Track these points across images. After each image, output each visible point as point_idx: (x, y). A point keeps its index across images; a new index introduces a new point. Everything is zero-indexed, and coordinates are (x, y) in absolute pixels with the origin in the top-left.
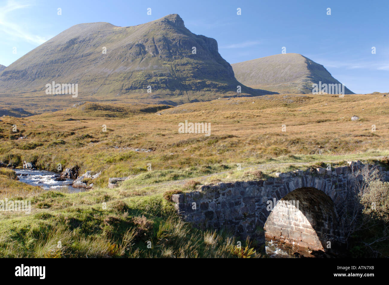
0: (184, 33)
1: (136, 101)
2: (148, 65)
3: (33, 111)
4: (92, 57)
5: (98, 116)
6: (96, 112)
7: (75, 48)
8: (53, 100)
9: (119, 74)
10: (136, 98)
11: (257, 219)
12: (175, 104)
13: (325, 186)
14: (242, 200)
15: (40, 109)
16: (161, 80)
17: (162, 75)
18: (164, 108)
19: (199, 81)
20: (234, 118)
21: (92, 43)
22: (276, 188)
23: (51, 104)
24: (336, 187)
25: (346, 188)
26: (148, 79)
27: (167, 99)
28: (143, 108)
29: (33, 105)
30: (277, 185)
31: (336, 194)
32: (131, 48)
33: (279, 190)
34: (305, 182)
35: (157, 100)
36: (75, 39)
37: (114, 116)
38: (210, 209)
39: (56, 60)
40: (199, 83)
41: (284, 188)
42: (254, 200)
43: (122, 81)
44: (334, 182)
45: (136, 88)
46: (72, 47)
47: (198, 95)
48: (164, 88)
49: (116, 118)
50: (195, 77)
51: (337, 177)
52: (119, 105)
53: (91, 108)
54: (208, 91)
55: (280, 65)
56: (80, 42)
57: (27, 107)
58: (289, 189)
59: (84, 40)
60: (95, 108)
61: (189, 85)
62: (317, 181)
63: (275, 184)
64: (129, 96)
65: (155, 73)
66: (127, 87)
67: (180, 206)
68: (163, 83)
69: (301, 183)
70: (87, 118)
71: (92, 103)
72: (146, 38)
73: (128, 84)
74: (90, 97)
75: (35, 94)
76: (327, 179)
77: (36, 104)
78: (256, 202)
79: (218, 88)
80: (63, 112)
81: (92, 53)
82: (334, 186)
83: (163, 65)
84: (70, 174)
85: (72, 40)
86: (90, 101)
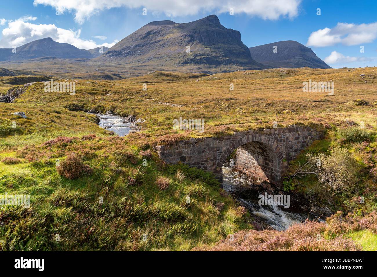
0: (219, 28)
1: (188, 71)
2: (196, 48)
3: (124, 76)
4: (161, 43)
5: (163, 80)
6: (162, 77)
7: (151, 37)
8: (137, 69)
9: (177, 54)
10: (188, 69)
11: (217, 161)
12: (211, 73)
13: (269, 140)
14: (207, 149)
15: (129, 75)
16: (204, 58)
17: (204, 55)
18: (204, 76)
19: (228, 59)
20: (242, 84)
21: (161, 33)
22: (232, 141)
23: (136, 71)
24: (277, 142)
25: (285, 142)
26: (195, 57)
27: (207, 70)
28: (191, 75)
29: (125, 72)
30: (234, 140)
31: (277, 146)
32: (185, 37)
33: (234, 143)
34: (254, 138)
35: (201, 70)
36: (151, 31)
37: (172, 80)
38: (183, 155)
39: (139, 45)
40: (227, 60)
41: (239, 142)
42: (216, 149)
43: (179, 58)
44: (276, 138)
45: (188, 63)
46: (149, 36)
47: (226, 68)
48: (205, 63)
49: (174, 81)
50: (225, 56)
51: (278, 135)
52: (176, 73)
53: (159, 75)
54: (233, 65)
55: (281, 48)
56: (154, 33)
57: (121, 73)
58: (242, 142)
59: (156, 32)
60: (162, 75)
61: (221, 61)
62: (263, 137)
63: (232, 139)
64: (184, 68)
65: (200, 53)
66: (182, 62)
67: (161, 153)
68: (205, 59)
69: (251, 138)
70: (156, 81)
71: (160, 72)
72: (195, 31)
73: (182, 60)
74: (159, 68)
75: (126, 66)
76: (271, 136)
77: (127, 72)
78: (217, 151)
79: (240, 63)
80: (142, 77)
81: (161, 40)
82: (276, 141)
83: (205, 48)
84: (131, 119)
85: (149, 32)
86: (159, 70)
